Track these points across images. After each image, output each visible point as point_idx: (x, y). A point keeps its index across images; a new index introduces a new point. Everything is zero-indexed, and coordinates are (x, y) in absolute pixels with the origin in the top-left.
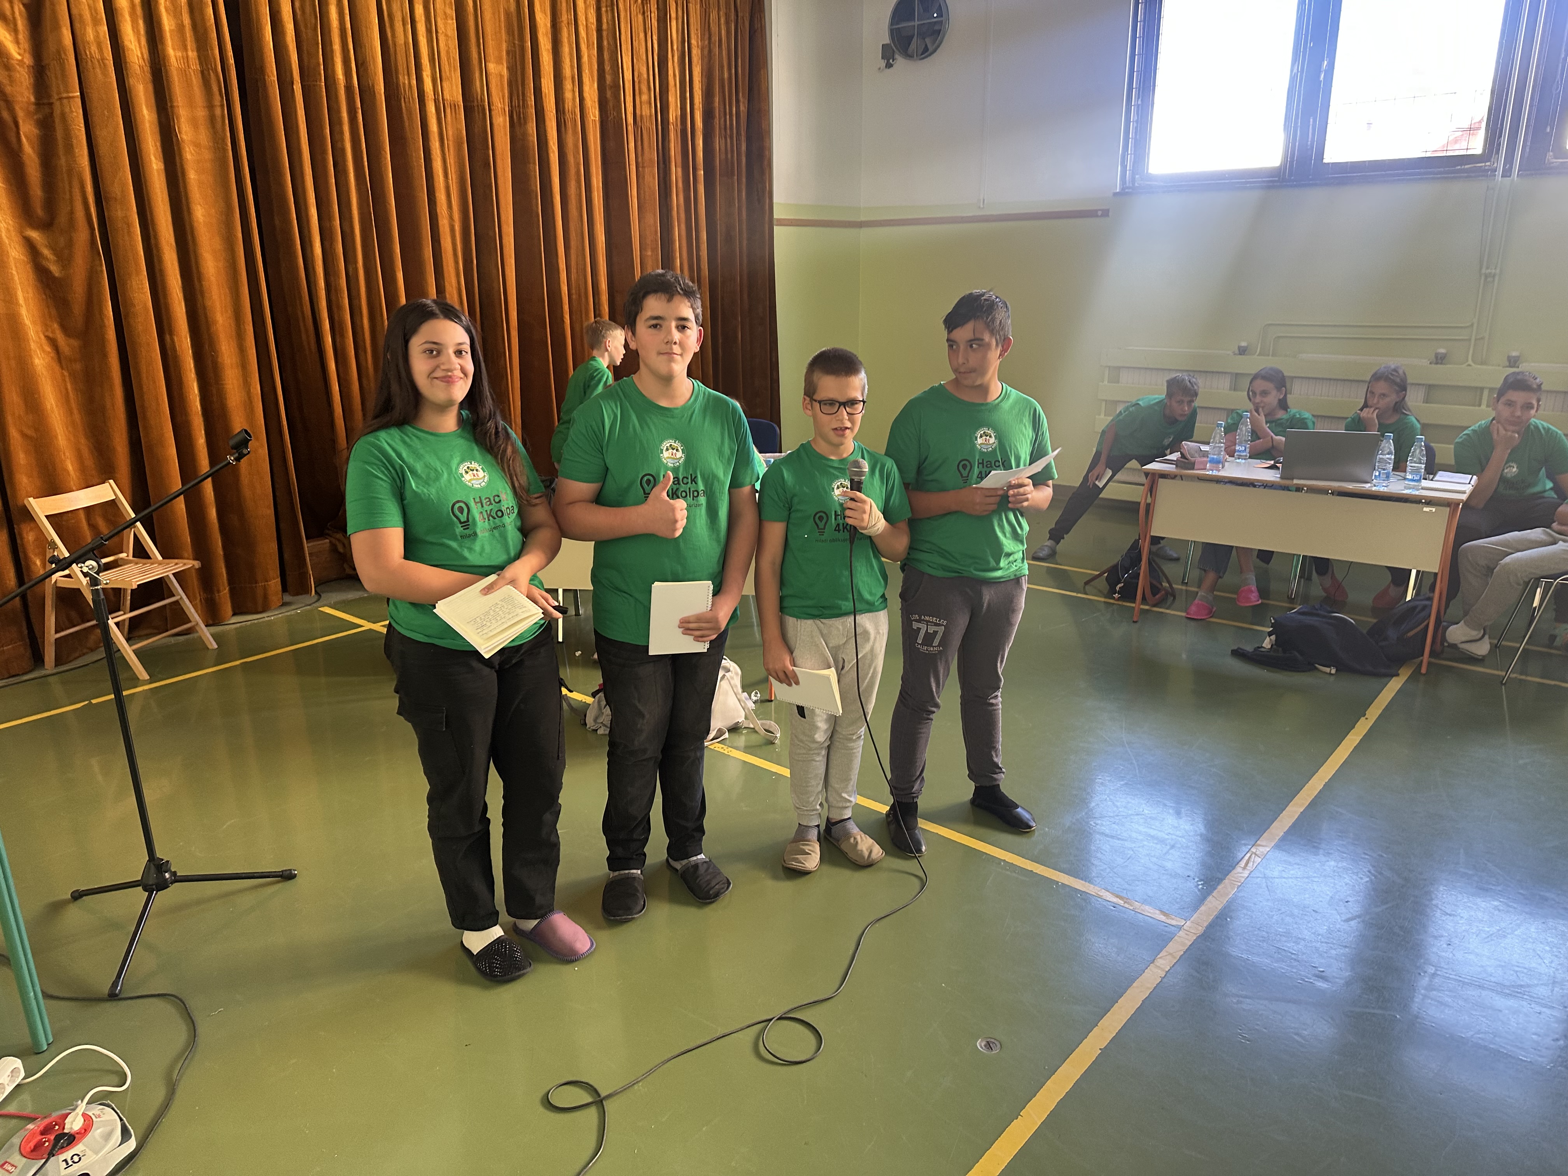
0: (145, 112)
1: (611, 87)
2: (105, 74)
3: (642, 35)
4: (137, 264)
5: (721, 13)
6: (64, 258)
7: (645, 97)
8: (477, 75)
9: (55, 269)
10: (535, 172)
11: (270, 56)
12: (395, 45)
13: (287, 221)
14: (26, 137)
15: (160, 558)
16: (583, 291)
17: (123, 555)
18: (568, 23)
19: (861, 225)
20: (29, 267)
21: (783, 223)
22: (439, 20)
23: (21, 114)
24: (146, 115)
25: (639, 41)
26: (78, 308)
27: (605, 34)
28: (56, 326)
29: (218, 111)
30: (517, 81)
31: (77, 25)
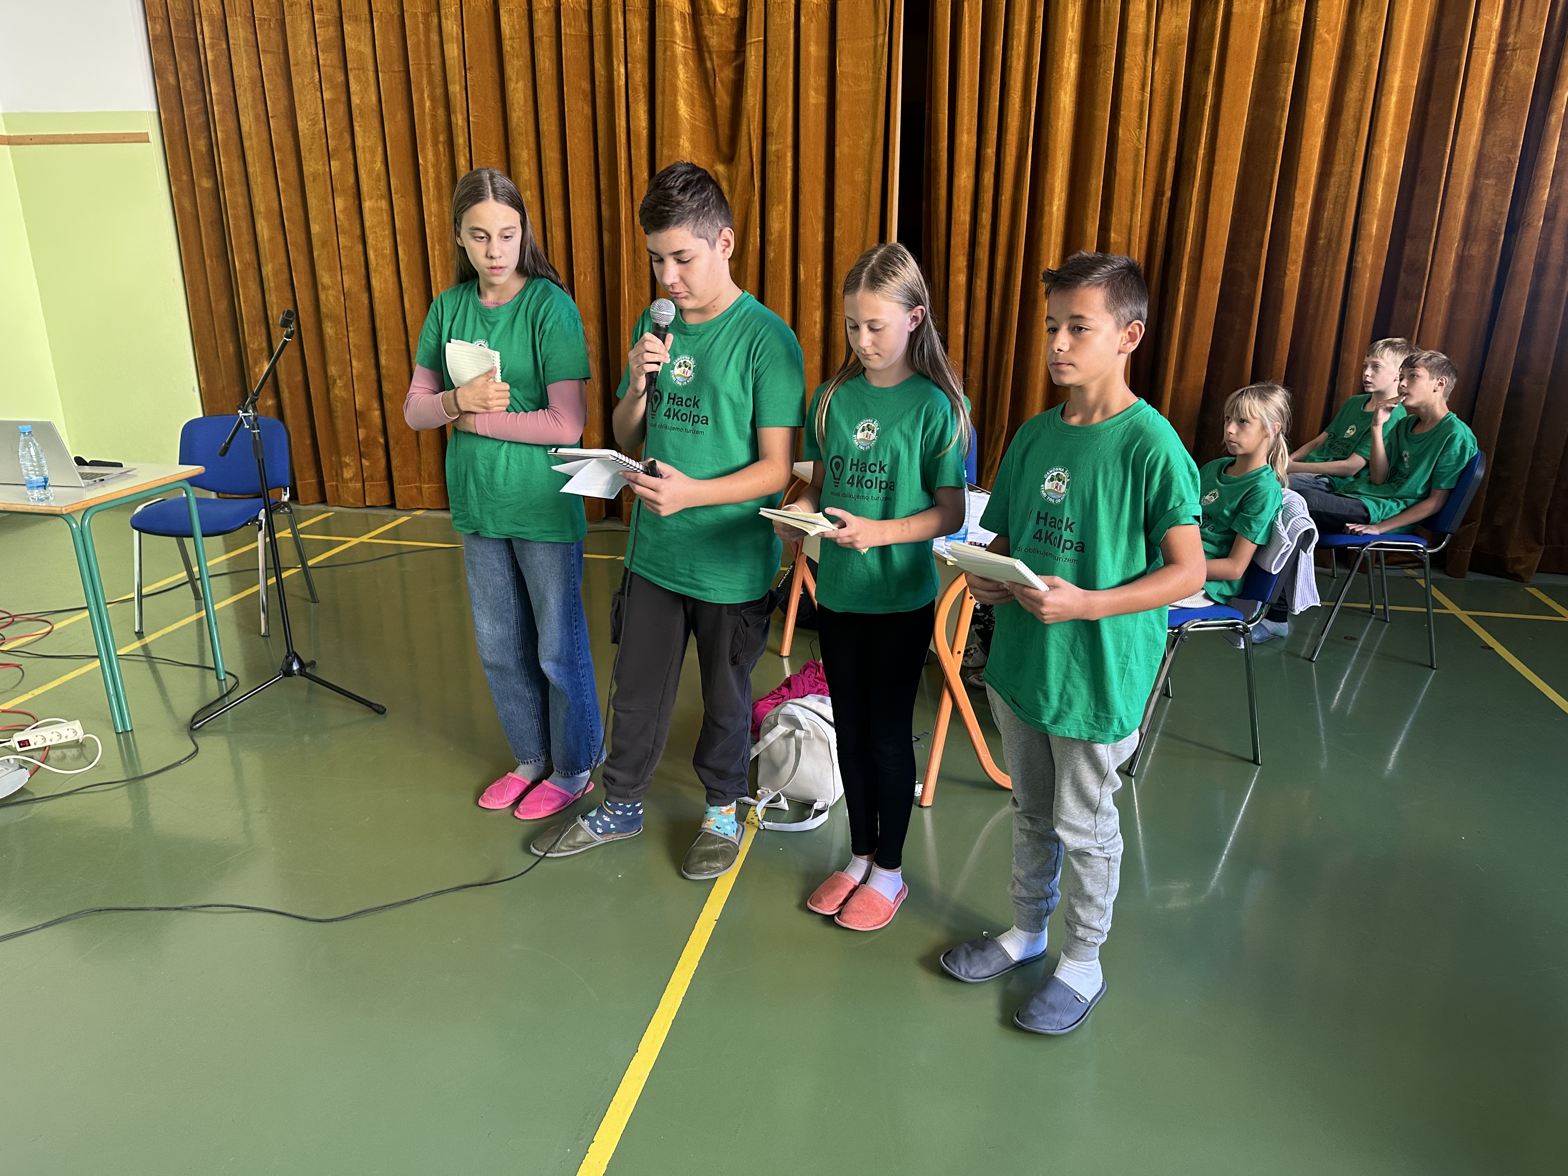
0: (813, 48)
23: (718, 62)
24: (814, 51)
29: (880, 40)
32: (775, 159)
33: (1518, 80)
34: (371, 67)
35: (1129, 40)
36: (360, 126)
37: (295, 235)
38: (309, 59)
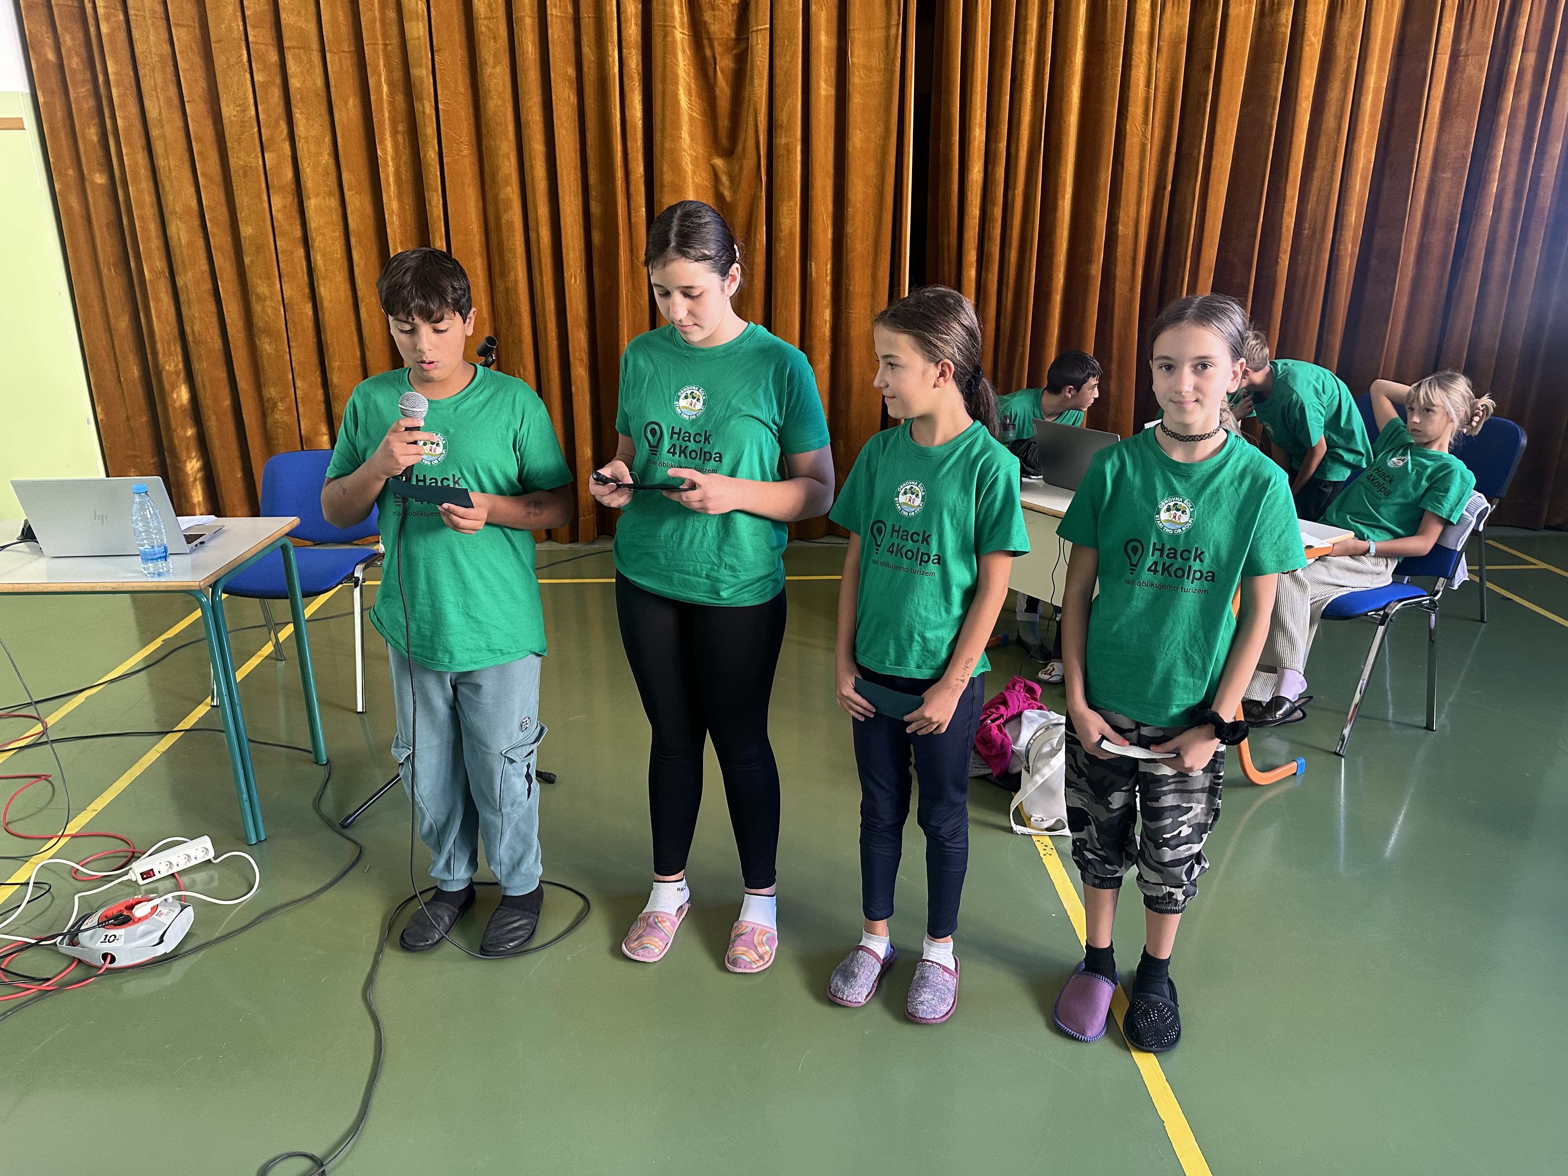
0: (823, 36)
2: (792, 3)
6: (734, 185)
9: (727, 194)
14: (722, 71)
23: (718, 49)
24: (824, 40)
29: (893, 31)
32: (785, 153)
33: (1470, 84)
34: (315, 45)
35: (1137, 39)
36: (301, 113)
37: (220, 238)
38: (236, 35)
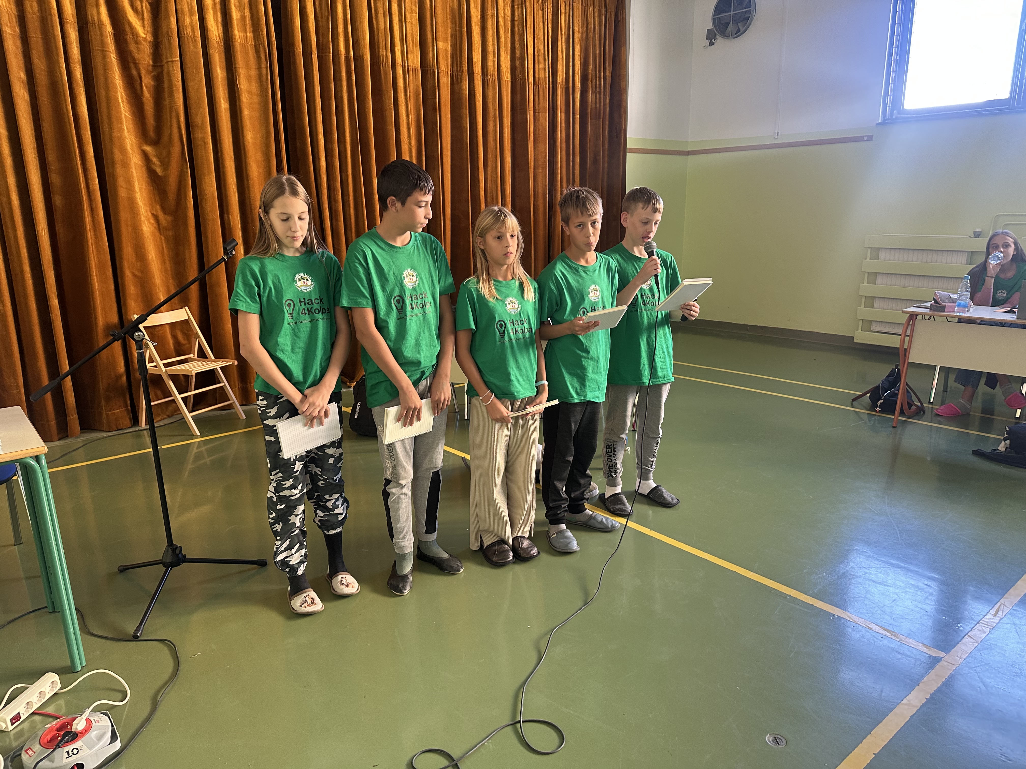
0: (219, 70)
1: (519, 58)
2: (195, 46)
3: (541, 24)
4: (209, 168)
5: (596, 9)
6: (165, 164)
7: (542, 66)
8: (431, 49)
9: (159, 171)
10: (466, 115)
11: (299, 36)
12: (378, 30)
13: (304, 143)
14: (146, 87)
15: (213, 358)
16: (495, 195)
17: (192, 356)
18: (492, 16)
19: (688, 153)
20: (144, 169)
21: (633, 151)
22: (407, 13)
23: (143, 72)
24: (220, 73)
25: (539, 28)
26: (172, 196)
27: (516, 23)
28: (158, 207)
29: (264, 71)
30: (456, 54)
31: (180, 16)
